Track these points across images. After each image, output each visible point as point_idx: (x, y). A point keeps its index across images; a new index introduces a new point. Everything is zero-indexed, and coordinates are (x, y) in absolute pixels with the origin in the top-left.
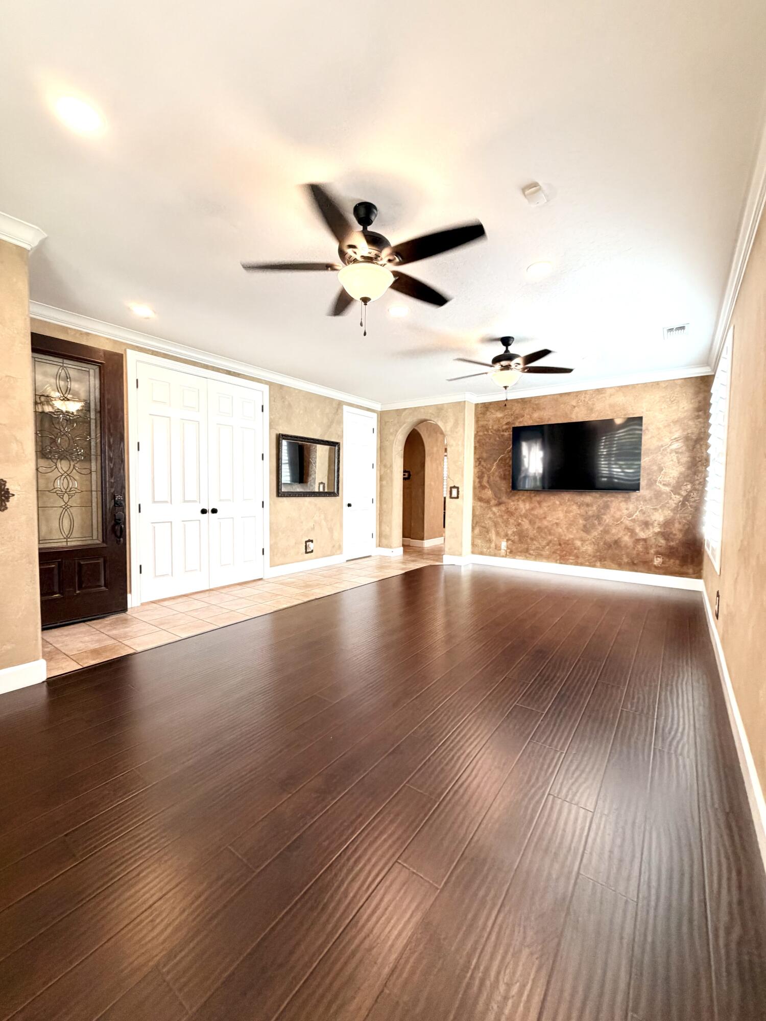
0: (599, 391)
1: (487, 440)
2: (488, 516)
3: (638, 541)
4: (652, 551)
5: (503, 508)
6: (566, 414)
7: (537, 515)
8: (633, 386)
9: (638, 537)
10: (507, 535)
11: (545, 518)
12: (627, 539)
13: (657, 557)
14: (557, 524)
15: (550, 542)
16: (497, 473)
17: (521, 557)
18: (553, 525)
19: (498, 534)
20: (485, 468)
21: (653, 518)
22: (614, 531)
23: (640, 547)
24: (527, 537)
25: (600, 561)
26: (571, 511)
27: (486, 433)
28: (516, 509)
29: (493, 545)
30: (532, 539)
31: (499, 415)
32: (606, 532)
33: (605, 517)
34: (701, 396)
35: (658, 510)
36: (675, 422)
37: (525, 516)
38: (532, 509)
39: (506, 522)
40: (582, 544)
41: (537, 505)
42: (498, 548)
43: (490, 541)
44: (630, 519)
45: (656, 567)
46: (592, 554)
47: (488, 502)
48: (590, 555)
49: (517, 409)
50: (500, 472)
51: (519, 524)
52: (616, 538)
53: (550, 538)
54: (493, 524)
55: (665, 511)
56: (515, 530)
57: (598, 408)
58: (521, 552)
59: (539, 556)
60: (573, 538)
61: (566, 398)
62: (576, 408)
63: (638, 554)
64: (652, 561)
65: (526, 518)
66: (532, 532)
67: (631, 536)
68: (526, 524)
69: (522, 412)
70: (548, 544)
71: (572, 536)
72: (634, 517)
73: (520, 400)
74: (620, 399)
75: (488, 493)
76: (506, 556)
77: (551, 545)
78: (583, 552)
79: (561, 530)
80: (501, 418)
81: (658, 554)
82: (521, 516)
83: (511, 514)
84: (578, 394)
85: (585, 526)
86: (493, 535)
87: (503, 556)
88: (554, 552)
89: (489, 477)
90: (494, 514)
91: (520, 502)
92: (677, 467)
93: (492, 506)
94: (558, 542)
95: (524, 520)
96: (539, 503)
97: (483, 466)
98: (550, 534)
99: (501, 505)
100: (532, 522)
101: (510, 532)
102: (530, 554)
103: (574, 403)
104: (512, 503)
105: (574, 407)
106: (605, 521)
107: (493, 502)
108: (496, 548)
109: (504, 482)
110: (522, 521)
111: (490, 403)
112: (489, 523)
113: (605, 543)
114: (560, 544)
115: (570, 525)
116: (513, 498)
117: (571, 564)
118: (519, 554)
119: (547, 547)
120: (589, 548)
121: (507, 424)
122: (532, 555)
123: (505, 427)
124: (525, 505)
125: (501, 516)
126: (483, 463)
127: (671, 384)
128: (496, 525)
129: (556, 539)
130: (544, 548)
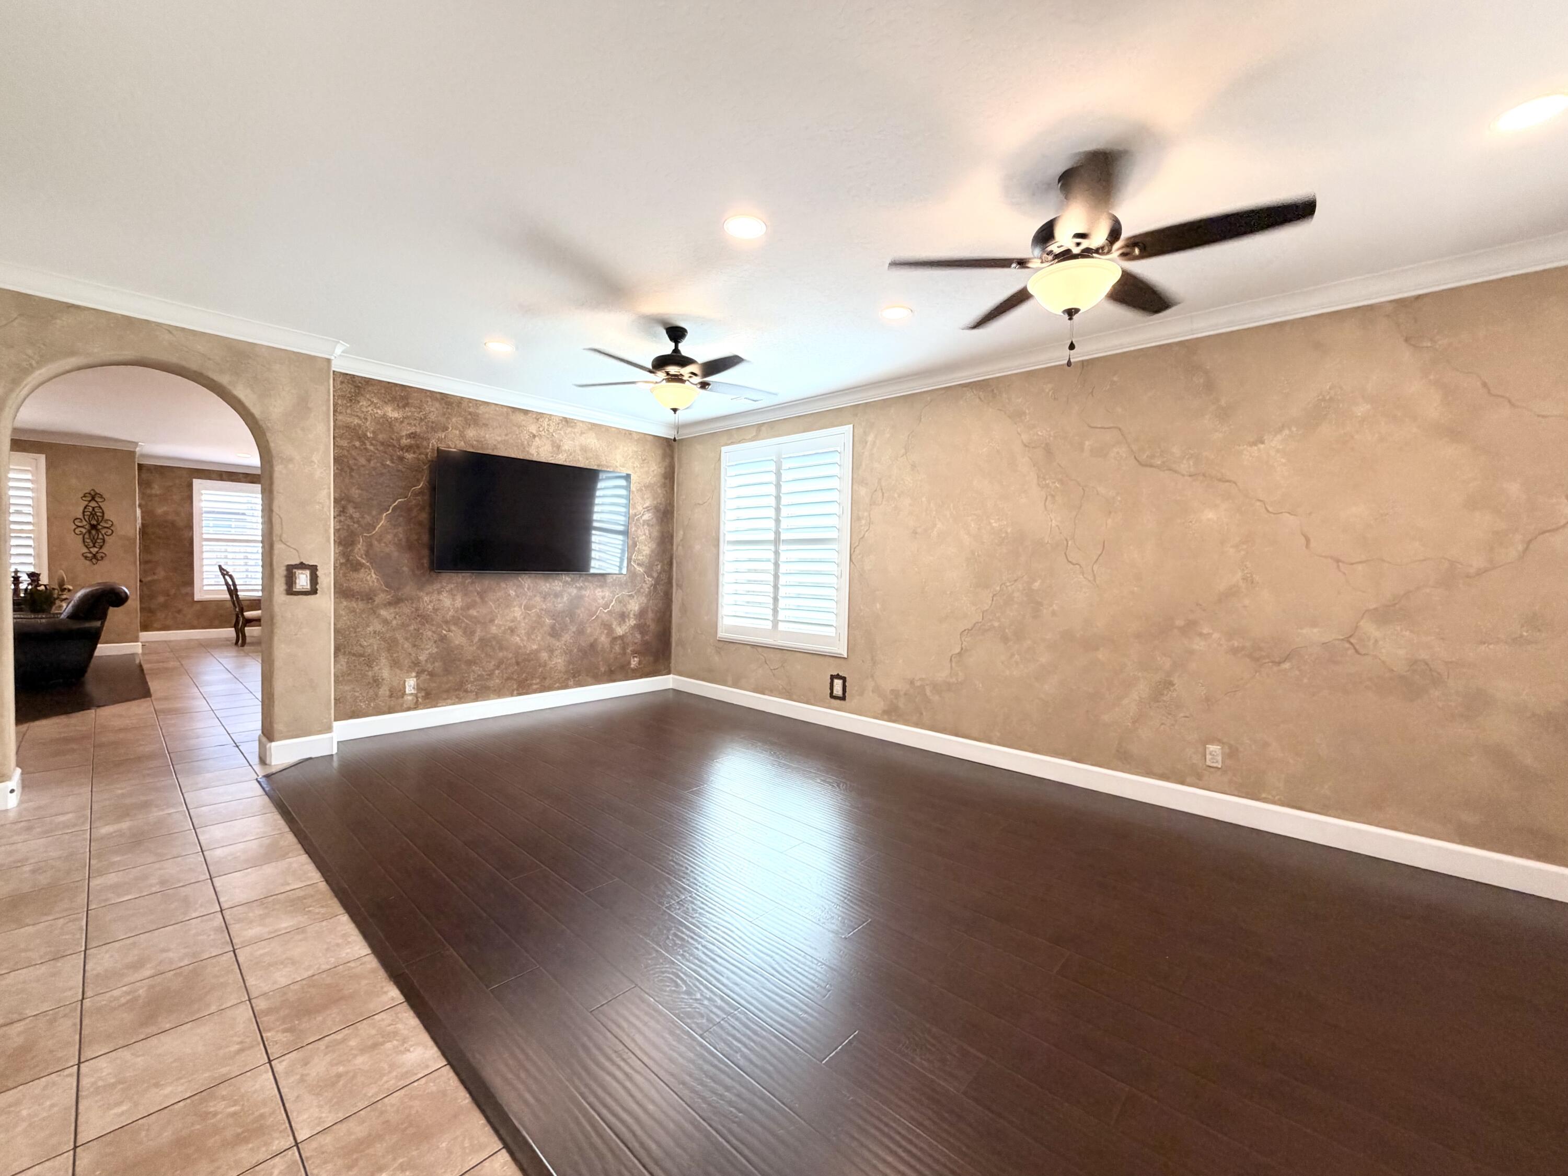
0: (567, 421)
1: (362, 461)
2: (370, 629)
3: (615, 639)
4: (629, 651)
5: (406, 609)
6: (522, 444)
7: (475, 617)
8: (607, 429)
9: (615, 635)
10: (416, 663)
11: (492, 621)
12: (604, 639)
13: (634, 657)
14: (512, 630)
15: (501, 662)
16: (389, 537)
17: (449, 701)
18: (504, 632)
19: (395, 664)
20: (358, 522)
21: (629, 607)
22: (589, 630)
23: (617, 648)
24: (459, 660)
25: (574, 677)
26: (534, 607)
27: (357, 444)
28: (436, 610)
29: (384, 691)
30: (470, 663)
31: (392, 413)
32: (581, 632)
33: (578, 611)
34: (668, 461)
35: (633, 597)
36: (647, 487)
37: (456, 621)
38: (469, 607)
39: (416, 638)
40: (550, 657)
41: (478, 599)
42: (397, 693)
43: (376, 682)
44: (606, 611)
45: (634, 670)
46: (563, 669)
47: (368, 597)
48: (560, 672)
49: (434, 411)
50: (396, 535)
51: (443, 639)
52: (592, 640)
53: (501, 654)
54: (384, 645)
55: (639, 598)
56: (435, 650)
57: (566, 447)
58: (447, 691)
59: (482, 692)
60: (536, 650)
61: (521, 417)
62: (537, 439)
63: (616, 658)
64: (629, 663)
65: (455, 624)
66: (470, 650)
67: (608, 635)
68: (457, 638)
69: (443, 420)
70: (498, 667)
71: (535, 647)
72: (610, 607)
73: (438, 396)
74: (591, 440)
75: (370, 578)
76: (416, 706)
77: (503, 666)
78: (551, 668)
79: (518, 639)
80: (396, 419)
81: (635, 653)
82: (447, 622)
83: (424, 619)
84: (539, 416)
85: (553, 627)
86: (385, 672)
87: (409, 709)
88: (508, 679)
89: (370, 545)
90: (386, 622)
91: (445, 594)
92: (649, 543)
93: (378, 606)
94: (514, 660)
95: (453, 628)
96: (482, 595)
97: (351, 517)
98: (501, 648)
99: (402, 604)
100: (469, 633)
101: (422, 658)
102: (466, 691)
103: (533, 429)
104: (426, 599)
105: (534, 436)
106: (579, 615)
107: (381, 598)
108: (391, 696)
109: (407, 556)
110: (449, 631)
111: (368, 382)
112: (371, 644)
113: (580, 650)
114: (518, 663)
115: (533, 628)
116: (429, 588)
117: (535, 692)
118: (445, 696)
119: (497, 672)
120: (559, 662)
121: (410, 436)
122: (471, 692)
123: (404, 442)
124: (454, 600)
125: (404, 626)
126: (351, 510)
127: (643, 438)
128: (391, 645)
129: (510, 655)
130: (491, 674)
